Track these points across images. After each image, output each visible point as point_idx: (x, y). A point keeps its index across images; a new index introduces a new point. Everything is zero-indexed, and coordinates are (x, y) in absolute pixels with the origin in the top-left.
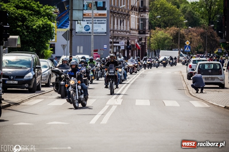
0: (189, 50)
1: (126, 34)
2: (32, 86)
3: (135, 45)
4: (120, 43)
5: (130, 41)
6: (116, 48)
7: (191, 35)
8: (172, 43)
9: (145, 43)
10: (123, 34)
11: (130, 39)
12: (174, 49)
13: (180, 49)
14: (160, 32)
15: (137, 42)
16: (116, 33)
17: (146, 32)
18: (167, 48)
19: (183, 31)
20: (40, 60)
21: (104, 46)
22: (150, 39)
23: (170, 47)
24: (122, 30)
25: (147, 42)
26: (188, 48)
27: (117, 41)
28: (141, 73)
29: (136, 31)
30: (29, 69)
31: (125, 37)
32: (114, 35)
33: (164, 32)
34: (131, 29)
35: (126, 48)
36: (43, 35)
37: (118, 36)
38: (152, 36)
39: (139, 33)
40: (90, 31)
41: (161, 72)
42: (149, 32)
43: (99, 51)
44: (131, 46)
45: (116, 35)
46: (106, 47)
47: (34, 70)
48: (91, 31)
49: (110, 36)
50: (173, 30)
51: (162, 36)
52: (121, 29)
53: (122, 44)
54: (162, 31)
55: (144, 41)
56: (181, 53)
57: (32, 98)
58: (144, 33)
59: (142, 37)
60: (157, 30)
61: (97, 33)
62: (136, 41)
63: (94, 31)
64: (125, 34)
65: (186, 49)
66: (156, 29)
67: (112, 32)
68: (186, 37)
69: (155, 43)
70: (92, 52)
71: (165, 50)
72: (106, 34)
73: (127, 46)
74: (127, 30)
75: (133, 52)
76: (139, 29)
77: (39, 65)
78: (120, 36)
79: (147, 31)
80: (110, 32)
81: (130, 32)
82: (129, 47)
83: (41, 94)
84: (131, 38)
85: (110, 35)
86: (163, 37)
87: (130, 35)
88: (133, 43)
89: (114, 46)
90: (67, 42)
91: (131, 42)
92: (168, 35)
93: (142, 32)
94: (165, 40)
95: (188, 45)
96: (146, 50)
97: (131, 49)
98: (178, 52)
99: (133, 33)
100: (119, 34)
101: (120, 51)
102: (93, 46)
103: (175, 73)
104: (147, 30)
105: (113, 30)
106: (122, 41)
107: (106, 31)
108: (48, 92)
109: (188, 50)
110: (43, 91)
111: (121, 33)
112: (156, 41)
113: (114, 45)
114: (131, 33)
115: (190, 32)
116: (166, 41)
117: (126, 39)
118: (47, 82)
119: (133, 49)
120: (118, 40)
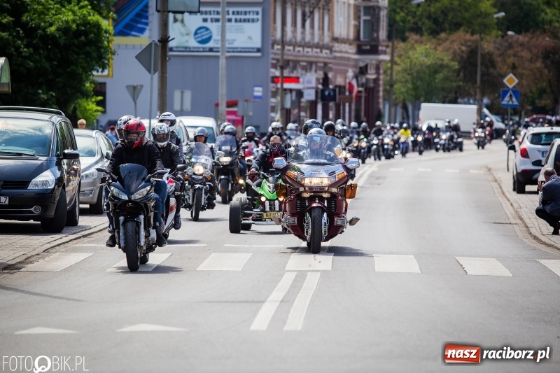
0: (516, 103)
1: (320, 55)
2: (52, 213)
3: (347, 87)
4: (301, 80)
5: (330, 75)
6: (291, 97)
7: (515, 56)
8: (455, 81)
9: (376, 81)
10: (310, 54)
11: (331, 69)
12: (463, 98)
13: (482, 101)
14: (420, 49)
15: (353, 78)
16: (289, 50)
17: (380, 48)
18: (440, 96)
19: (489, 44)
20: (76, 131)
21: (253, 91)
22: (391, 68)
23: (450, 92)
24: (309, 43)
25: (381, 77)
26: (511, 96)
27: (294, 75)
28: (368, 173)
29: (350, 44)
30: (44, 159)
31: (316, 63)
32: (286, 57)
33: (433, 46)
34: (335, 40)
35: (319, 95)
36: (75, 56)
37: (295, 58)
38: (396, 59)
39: (360, 51)
40: (211, 44)
41: (429, 170)
42: (387, 46)
43: (240, 104)
44: (334, 90)
45: (291, 58)
46: (260, 94)
47: (59, 164)
48: (219, 45)
49: (273, 59)
50: (459, 41)
51: (426, 60)
52: (303, 38)
53: (309, 83)
54: (428, 46)
55: (374, 77)
56: (486, 111)
57: (54, 250)
58: (374, 50)
59: (368, 61)
60: (413, 42)
61: (234, 50)
62: (350, 74)
63: (227, 45)
64: (316, 55)
65: (506, 100)
66: (410, 39)
67: (279, 47)
68: (500, 65)
69: (407, 81)
70: (223, 108)
71: (435, 102)
72: (259, 54)
73: (323, 91)
74: (323, 40)
75: (341, 108)
76: (357, 37)
77: (74, 146)
78: (302, 59)
79: (382, 46)
80: (273, 48)
81: (333, 47)
82: (329, 94)
83: (80, 238)
84: (334, 67)
85: (272, 56)
86: (429, 63)
87: (330, 56)
88: (340, 81)
89: (285, 90)
90: (152, 79)
91: (335, 77)
92: (446, 58)
93: (367, 47)
94: (436, 72)
95: (511, 86)
96: (378, 103)
97: (333, 99)
98: (475, 107)
99: (341, 52)
100: (298, 54)
101: (302, 104)
102: (224, 91)
103: (472, 171)
104: (383, 41)
105: (283, 41)
106: (308, 74)
107: (259, 45)
108: (99, 231)
109: (510, 103)
110: (85, 228)
111: (306, 50)
112: (409, 74)
113: (287, 86)
114: (336, 51)
115: (510, 46)
116: (440, 76)
117: (321, 68)
118: (95, 200)
119: (340, 99)
120: (295, 72)
